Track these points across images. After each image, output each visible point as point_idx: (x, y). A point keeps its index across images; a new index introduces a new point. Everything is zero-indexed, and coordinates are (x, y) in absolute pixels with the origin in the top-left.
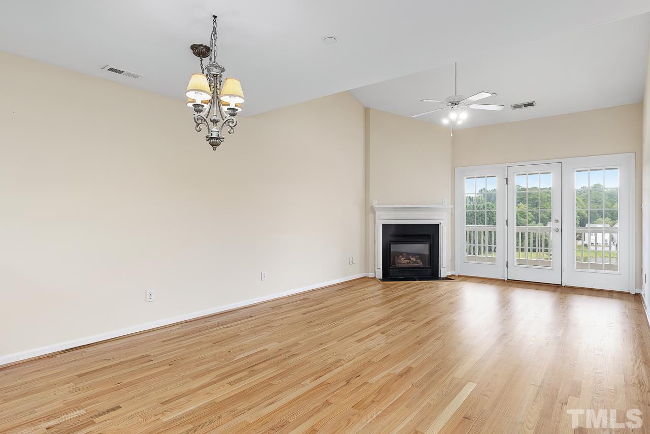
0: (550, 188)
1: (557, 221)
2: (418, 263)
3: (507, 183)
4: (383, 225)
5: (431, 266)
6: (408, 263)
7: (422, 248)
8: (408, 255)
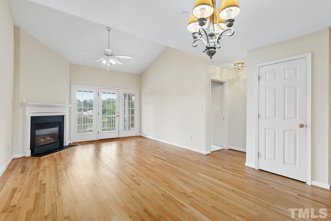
0: (115, 100)
1: (117, 113)
2: (51, 140)
3: (98, 96)
4: (31, 117)
5: (59, 140)
6: (45, 141)
7: (55, 130)
8: (44, 136)
